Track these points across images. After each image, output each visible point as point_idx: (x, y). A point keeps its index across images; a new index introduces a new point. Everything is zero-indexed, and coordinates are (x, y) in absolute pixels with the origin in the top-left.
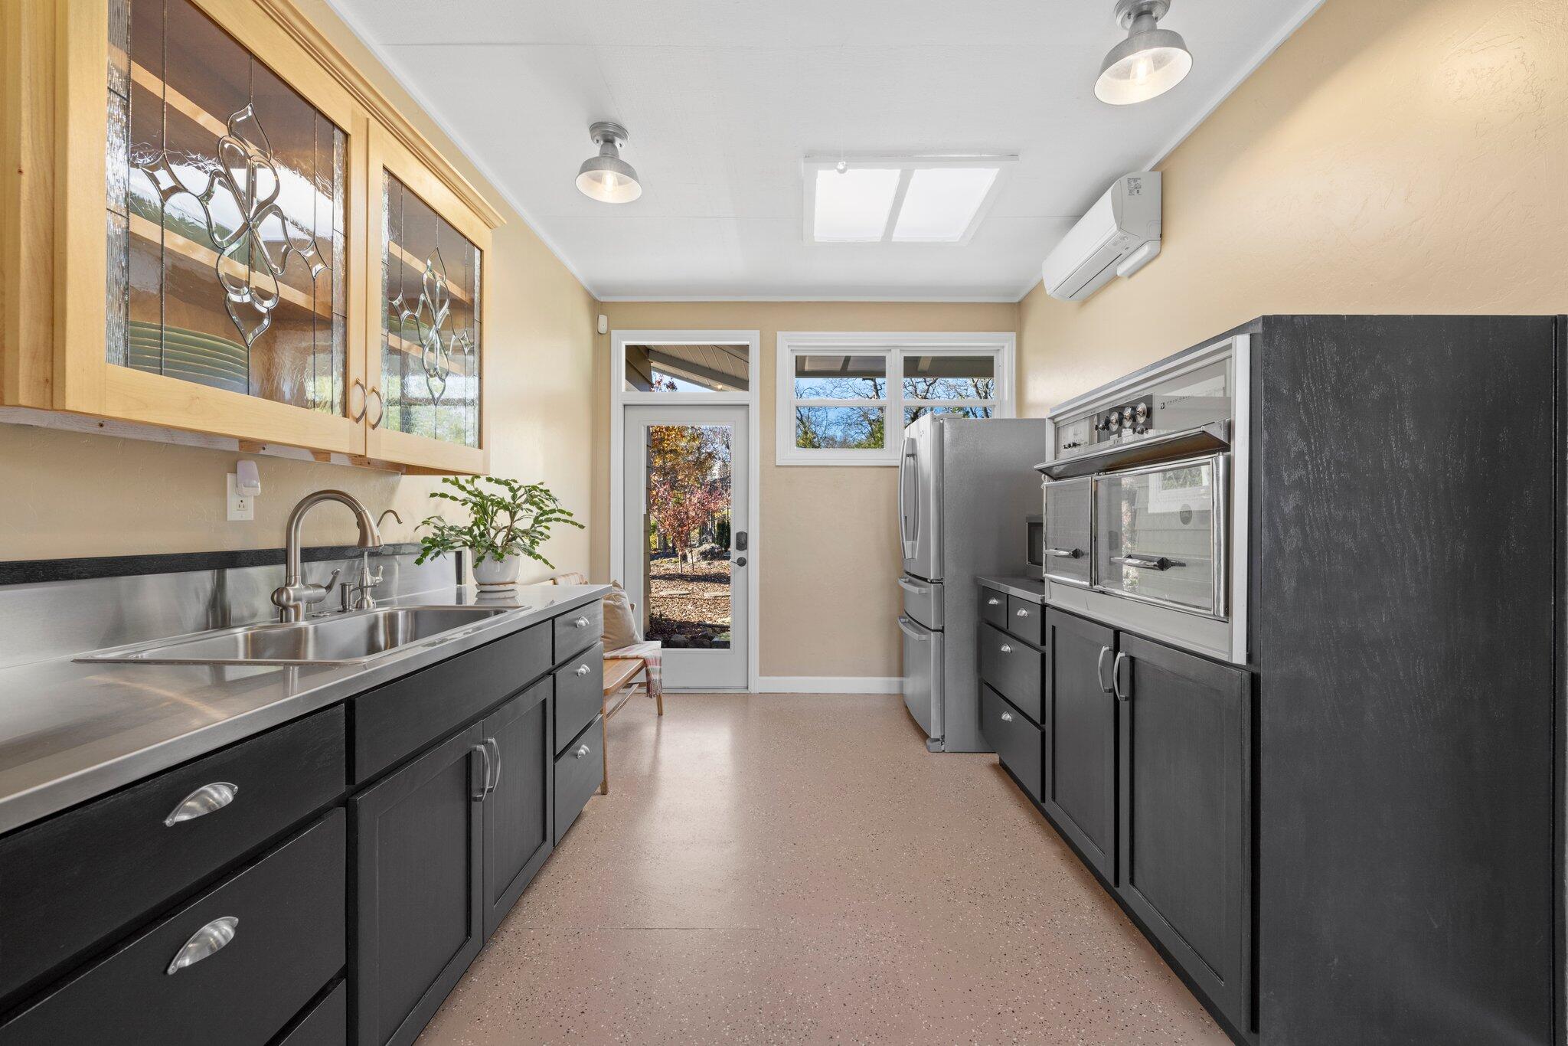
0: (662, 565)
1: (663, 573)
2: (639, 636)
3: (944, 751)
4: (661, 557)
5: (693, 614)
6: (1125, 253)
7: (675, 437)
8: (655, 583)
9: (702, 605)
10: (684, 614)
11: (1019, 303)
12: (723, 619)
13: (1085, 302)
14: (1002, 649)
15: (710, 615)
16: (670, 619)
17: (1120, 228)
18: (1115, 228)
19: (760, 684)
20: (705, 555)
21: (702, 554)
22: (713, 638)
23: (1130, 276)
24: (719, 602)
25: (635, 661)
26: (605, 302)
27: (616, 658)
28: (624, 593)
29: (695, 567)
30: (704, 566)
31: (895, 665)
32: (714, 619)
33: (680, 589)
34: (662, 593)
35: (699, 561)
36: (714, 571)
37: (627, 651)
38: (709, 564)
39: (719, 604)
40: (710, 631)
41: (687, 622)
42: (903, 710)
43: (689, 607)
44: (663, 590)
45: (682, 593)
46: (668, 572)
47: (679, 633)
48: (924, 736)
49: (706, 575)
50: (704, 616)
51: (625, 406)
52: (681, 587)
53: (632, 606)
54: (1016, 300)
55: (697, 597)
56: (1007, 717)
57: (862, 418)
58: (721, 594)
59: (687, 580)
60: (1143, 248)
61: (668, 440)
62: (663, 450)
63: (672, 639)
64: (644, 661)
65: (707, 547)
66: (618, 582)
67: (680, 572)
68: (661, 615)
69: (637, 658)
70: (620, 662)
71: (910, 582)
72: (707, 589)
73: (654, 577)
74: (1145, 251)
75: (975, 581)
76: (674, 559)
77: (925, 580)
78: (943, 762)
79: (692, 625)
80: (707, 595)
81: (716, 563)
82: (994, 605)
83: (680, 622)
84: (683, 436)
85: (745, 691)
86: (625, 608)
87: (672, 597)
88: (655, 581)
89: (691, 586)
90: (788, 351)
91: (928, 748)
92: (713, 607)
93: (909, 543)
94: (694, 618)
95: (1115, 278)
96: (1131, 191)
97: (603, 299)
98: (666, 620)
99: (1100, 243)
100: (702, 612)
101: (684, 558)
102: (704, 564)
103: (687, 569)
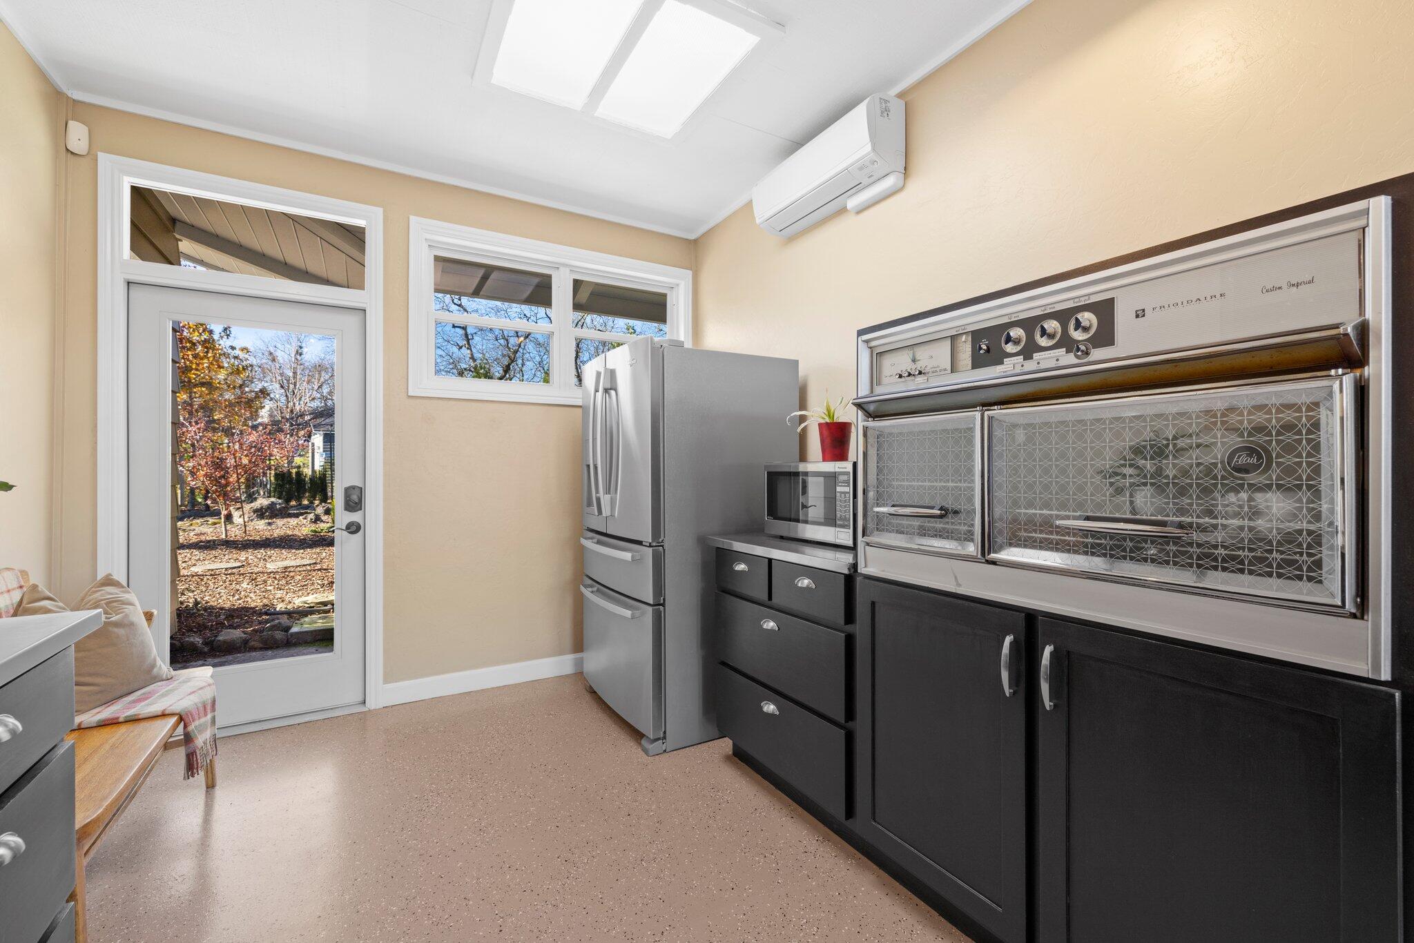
0: (192, 528)
1: (194, 539)
2: (163, 664)
3: (665, 751)
4: (189, 517)
5: (252, 595)
6: (866, 181)
7: (208, 367)
8: (183, 555)
9: (265, 582)
10: (237, 597)
11: (695, 241)
12: (304, 599)
13: (792, 239)
14: (765, 626)
15: (279, 594)
16: (212, 607)
17: (874, 149)
18: (869, 148)
19: (383, 695)
20: (261, 513)
21: (255, 511)
22: (289, 628)
23: (858, 212)
24: (292, 574)
25: (158, 722)
26: (79, 102)
27: (112, 723)
28: (131, 597)
29: (248, 528)
30: (260, 528)
31: (568, 641)
32: (287, 599)
33: (224, 561)
34: (194, 569)
35: (252, 520)
36: (277, 533)
37: (138, 701)
38: (270, 524)
39: (293, 577)
40: (284, 620)
41: (243, 608)
42: (587, 697)
43: (244, 585)
44: (196, 563)
45: (230, 565)
46: (203, 538)
47: (231, 627)
48: (637, 735)
49: (267, 539)
50: (271, 597)
51: (128, 283)
52: (227, 557)
53: (149, 616)
54: (692, 237)
55: (256, 570)
56: (770, 708)
57: (451, 366)
58: (293, 563)
59: (235, 548)
60: (888, 178)
61: (197, 370)
62: (190, 381)
63: (220, 638)
64: (181, 719)
65: (262, 502)
66: (115, 577)
67: (224, 537)
68: (196, 603)
69: (164, 715)
70: (123, 729)
71: (599, 542)
72: (270, 557)
73: (182, 547)
74: (889, 182)
75: (702, 541)
76: (211, 520)
77: (640, 543)
78: (670, 766)
79: (253, 611)
80: (271, 566)
81: (280, 522)
82: (742, 572)
83: (230, 610)
84: (220, 367)
85: (361, 709)
86: (132, 624)
87: (214, 575)
88: (181, 551)
89: (243, 555)
90: (425, 245)
91: (646, 751)
92: (283, 582)
93: (608, 497)
94: (255, 601)
95: (843, 211)
96: (882, 112)
97: (77, 95)
98: (205, 609)
99: (844, 165)
100: (266, 591)
101: (229, 518)
102: (261, 524)
103: (235, 533)
